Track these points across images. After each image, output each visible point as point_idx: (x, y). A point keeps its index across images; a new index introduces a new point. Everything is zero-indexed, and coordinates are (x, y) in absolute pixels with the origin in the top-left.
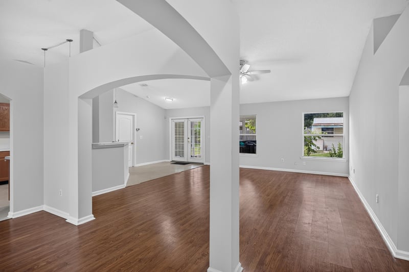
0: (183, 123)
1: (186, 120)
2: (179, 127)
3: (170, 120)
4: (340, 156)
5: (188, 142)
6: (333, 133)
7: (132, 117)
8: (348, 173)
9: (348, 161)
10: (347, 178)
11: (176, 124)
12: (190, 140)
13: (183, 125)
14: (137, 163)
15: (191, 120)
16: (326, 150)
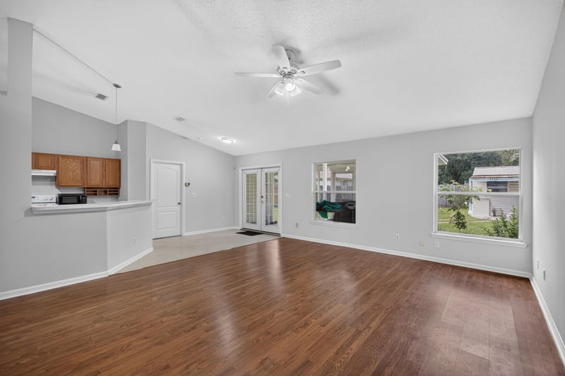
0: (256, 175)
1: (260, 170)
2: (252, 181)
3: (240, 171)
4: (514, 235)
5: (262, 202)
6: (506, 190)
7: (179, 166)
8: (531, 271)
9: (530, 246)
10: (527, 280)
11: (248, 176)
12: (264, 199)
13: (256, 178)
14: (186, 231)
15: (266, 171)
16: (495, 216)
